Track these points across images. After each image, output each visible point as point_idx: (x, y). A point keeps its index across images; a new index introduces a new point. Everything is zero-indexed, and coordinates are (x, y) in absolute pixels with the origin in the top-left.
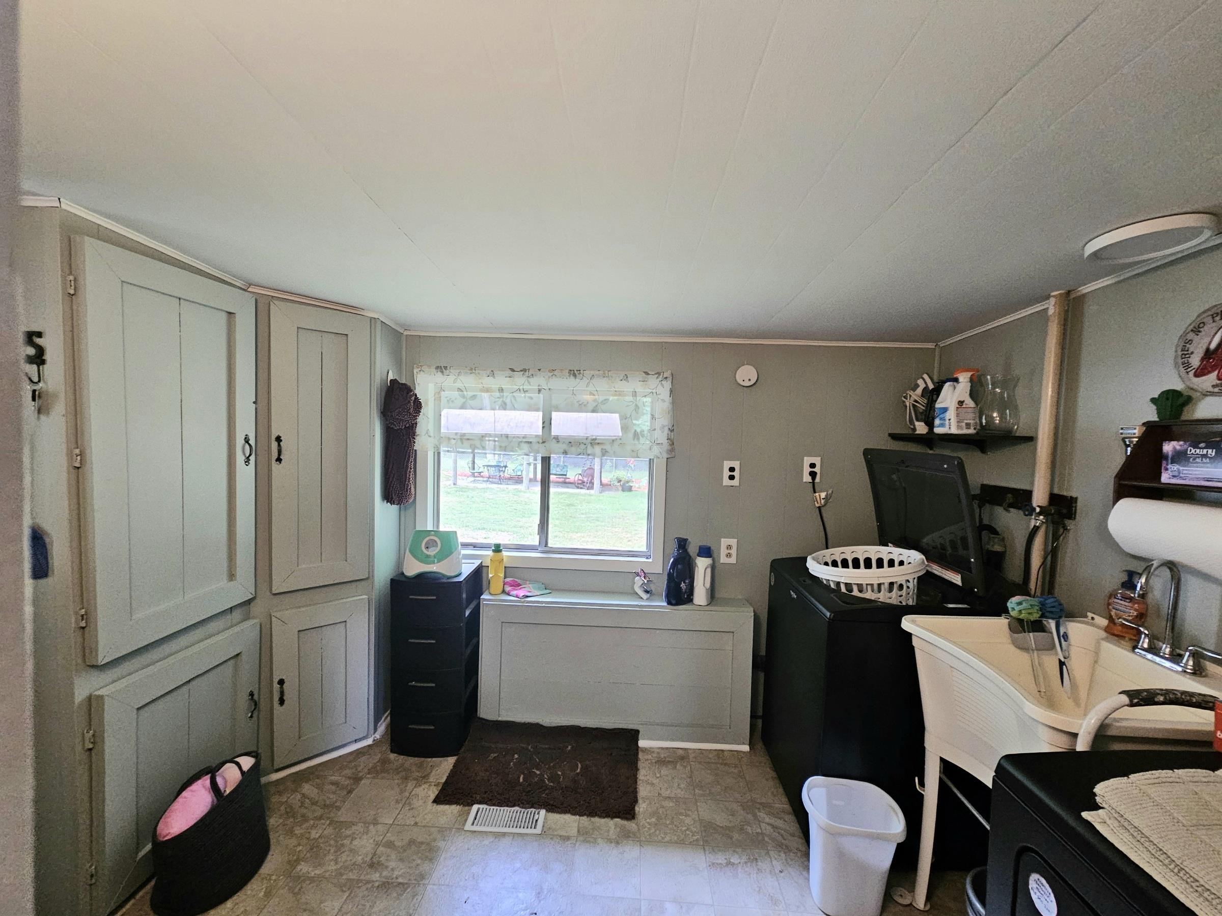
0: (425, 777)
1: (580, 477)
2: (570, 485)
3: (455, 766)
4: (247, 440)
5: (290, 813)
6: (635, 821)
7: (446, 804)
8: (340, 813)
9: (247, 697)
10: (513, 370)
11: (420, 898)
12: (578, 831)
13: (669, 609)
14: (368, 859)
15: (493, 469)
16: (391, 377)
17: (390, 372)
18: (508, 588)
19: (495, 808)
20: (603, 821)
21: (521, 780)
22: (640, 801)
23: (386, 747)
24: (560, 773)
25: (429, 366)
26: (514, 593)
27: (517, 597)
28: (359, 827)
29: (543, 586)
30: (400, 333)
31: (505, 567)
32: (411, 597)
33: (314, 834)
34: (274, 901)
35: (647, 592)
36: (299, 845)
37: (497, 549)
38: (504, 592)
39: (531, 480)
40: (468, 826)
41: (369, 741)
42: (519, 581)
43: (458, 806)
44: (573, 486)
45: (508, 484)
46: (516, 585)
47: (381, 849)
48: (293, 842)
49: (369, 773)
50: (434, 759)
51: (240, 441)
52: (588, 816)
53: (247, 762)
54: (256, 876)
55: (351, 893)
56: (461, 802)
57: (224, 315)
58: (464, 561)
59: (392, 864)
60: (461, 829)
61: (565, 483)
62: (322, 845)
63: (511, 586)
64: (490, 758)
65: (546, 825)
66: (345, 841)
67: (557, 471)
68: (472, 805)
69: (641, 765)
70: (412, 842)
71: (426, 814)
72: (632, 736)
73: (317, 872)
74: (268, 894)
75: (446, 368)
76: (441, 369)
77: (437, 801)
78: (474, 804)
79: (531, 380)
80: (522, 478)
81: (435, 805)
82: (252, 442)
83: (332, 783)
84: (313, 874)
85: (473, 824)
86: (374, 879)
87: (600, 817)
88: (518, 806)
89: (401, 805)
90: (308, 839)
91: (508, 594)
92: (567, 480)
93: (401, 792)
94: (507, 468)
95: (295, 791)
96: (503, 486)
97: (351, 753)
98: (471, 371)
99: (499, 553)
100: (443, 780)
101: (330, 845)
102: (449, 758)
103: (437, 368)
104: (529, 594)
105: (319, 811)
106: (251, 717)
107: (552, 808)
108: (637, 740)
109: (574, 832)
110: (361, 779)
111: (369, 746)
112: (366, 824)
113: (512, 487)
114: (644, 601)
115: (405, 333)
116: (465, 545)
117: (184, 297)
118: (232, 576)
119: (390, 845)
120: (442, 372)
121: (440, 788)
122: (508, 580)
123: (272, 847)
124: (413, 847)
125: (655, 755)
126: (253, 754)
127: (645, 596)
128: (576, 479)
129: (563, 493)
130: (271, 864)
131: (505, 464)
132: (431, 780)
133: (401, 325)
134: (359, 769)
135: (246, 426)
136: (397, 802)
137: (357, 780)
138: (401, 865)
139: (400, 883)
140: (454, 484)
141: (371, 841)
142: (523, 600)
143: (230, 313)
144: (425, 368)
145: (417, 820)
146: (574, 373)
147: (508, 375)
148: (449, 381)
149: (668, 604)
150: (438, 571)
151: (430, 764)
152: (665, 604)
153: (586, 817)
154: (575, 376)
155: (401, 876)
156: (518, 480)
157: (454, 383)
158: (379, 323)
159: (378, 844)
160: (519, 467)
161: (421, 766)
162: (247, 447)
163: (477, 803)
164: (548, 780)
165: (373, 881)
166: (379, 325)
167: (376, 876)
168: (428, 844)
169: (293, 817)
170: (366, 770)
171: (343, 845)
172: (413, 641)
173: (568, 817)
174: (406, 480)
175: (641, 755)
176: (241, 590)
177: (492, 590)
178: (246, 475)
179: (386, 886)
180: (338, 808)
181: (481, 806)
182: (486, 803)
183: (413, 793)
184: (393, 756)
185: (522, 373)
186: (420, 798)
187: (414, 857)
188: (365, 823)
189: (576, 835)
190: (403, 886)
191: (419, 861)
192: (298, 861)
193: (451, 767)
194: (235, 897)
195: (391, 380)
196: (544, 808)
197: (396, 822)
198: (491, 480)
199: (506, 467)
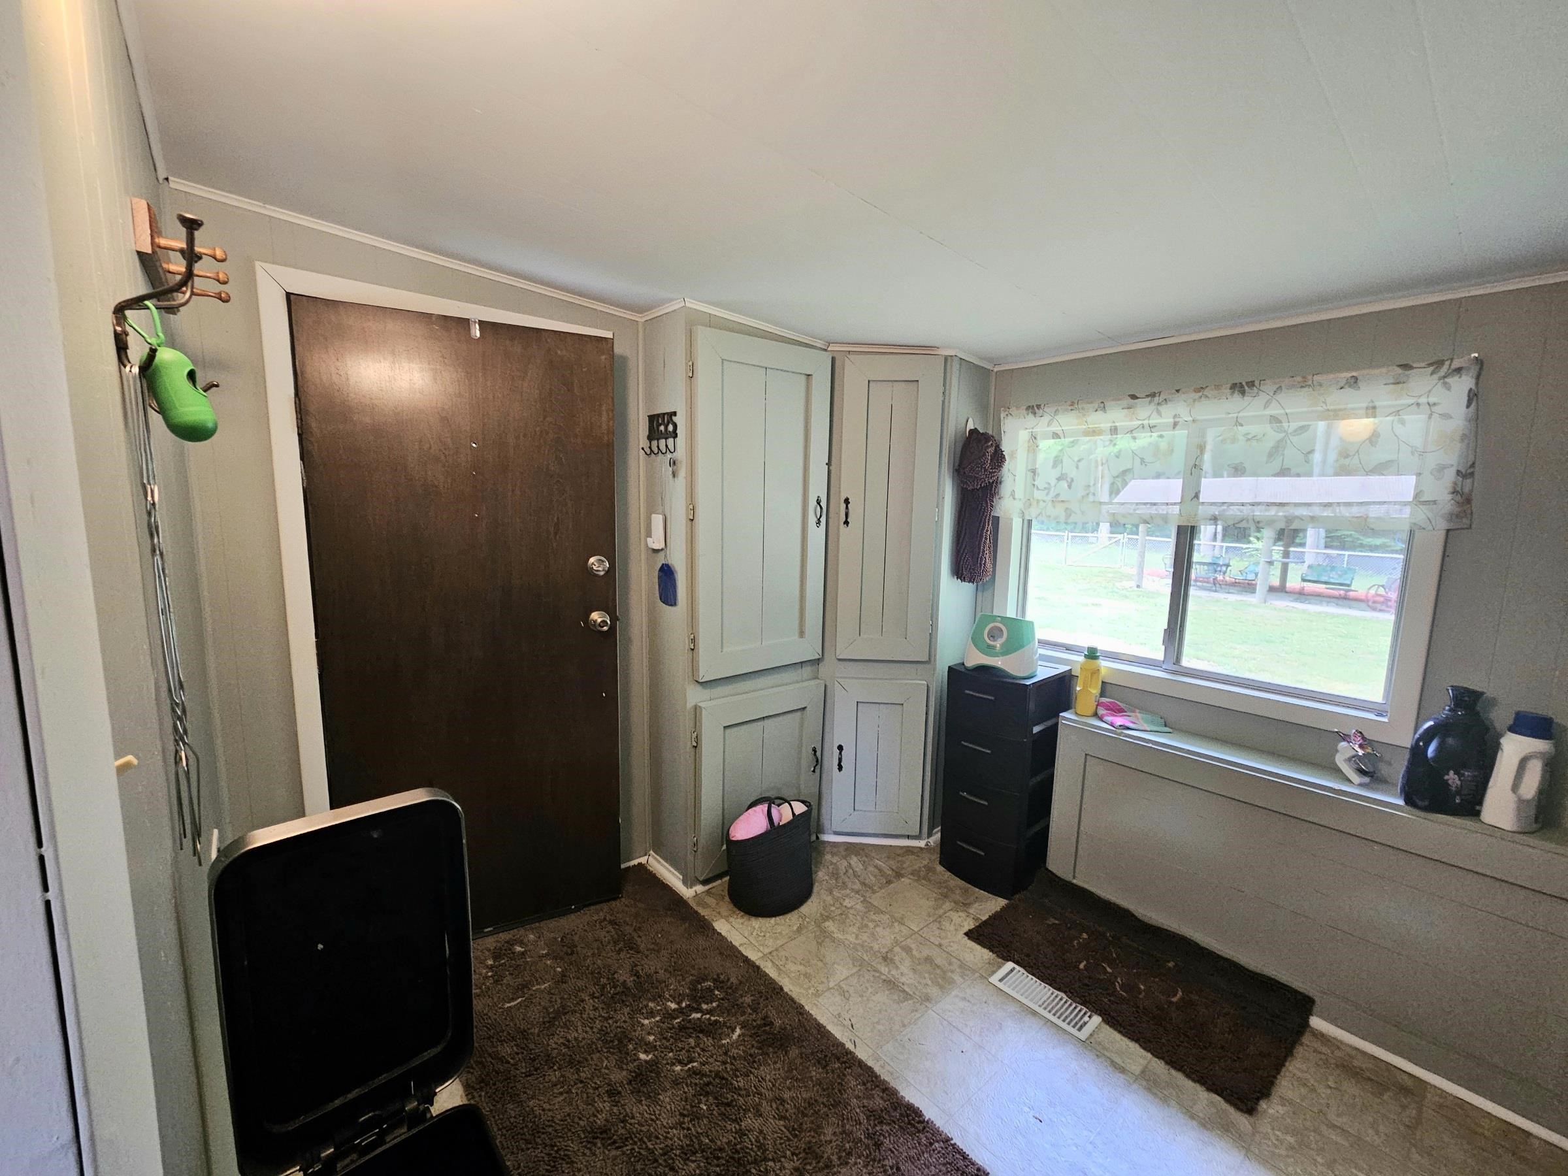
0: (966, 905)
1: (1381, 591)
2: (1355, 604)
3: (1003, 909)
4: (819, 502)
5: (835, 875)
6: (1252, 1120)
7: (979, 944)
8: (874, 896)
9: (811, 751)
10: (1134, 397)
11: (918, 1015)
12: (1143, 1072)
13: (1409, 815)
14: (884, 951)
15: (1206, 567)
16: (970, 426)
17: (970, 421)
18: (1101, 711)
19: (1035, 979)
20: (1189, 1084)
21: (1082, 966)
22: (1275, 1098)
23: (936, 857)
24: (1142, 987)
25: (1018, 408)
26: (1109, 719)
27: (1112, 725)
28: (886, 918)
29: (1163, 721)
30: (989, 370)
31: (1103, 682)
32: (967, 692)
33: (847, 903)
34: (802, 938)
35: (1361, 772)
36: (834, 905)
37: (1092, 654)
38: (1095, 715)
39: (1272, 589)
40: (994, 979)
41: (921, 844)
42: (1122, 705)
43: (991, 954)
44: (1363, 605)
45: (1229, 593)
46: (1117, 710)
47: (897, 949)
48: (829, 899)
49: (912, 874)
50: (982, 891)
51: (812, 503)
52: (1167, 1063)
53: (799, 808)
54: (796, 911)
55: (859, 970)
56: (996, 949)
57: (803, 378)
58: (1040, 663)
59: (903, 969)
60: (984, 978)
61: (1345, 598)
62: (850, 916)
63: (1107, 709)
64: (1048, 922)
65: (1096, 1036)
66: (870, 924)
67: (1330, 577)
68: (1008, 961)
69: (1299, 1051)
70: (929, 960)
71: (953, 942)
72: (1304, 1005)
73: (841, 937)
74: (800, 930)
75: (1039, 407)
76: (1033, 409)
77: (969, 934)
78: (1011, 960)
79: (1163, 409)
80: (1256, 585)
81: (966, 938)
82: (824, 504)
83: (876, 867)
84: (835, 935)
85: (1001, 980)
86: (883, 971)
87: (1188, 1076)
88: (1065, 992)
89: (931, 919)
90: (841, 904)
91: (1101, 719)
92: (1351, 594)
93: (936, 909)
94: (1229, 568)
95: (845, 858)
96: (1221, 596)
97: (901, 848)
98: (1072, 407)
99: (1094, 661)
100: (984, 918)
101: (856, 919)
102: (1000, 899)
103: (1028, 408)
104: (1131, 725)
105: (858, 886)
106: (814, 771)
107: (1111, 1020)
108: (1309, 1013)
109: (1137, 1069)
110: (902, 876)
111: (921, 848)
112: (894, 919)
113: (1233, 598)
114: (1354, 786)
115: (995, 370)
116: (1044, 643)
117: (770, 366)
118: (802, 634)
119: (908, 950)
120: (1035, 413)
121: (977, 924)
122: (1103, 700)
123: (813, 895)
124: (928, 965)
125: (1338, 1053)
126: (808, 804)
127: (1356, 778)
128: (1372, 592)
129: (1339, 616)
130: (810, 908)
131: (1227, 562)
132: (971, 911)
133: (990, 360)
134: (905, 866)
135: (818, 489)
136: (929, 916)
137: (899, 875)
138: (911, 974)
139: (904, 991)
140: (1138, 586)
141: (893, 937)
142: (1119, 731)
143: (809, 375)
144: (1013, 411)
145: (943, 942)
146: (1239, 388)
147: (1126, 406)
148: (1042, 424)
149: (1406, 803)
150: (1002, 667)
151: (976, 895)
152: (1401, 802)
153: (1163, 1063)
154: (1243, 393)
155: (908, 985)
156: (1248, 587)
157: (1048, 426)
158: (956, 360)
159: (897, 942)
160: (1252, 568)
161: (966, 890)
162: (819, 508)
163: (1014, 962)
164: (1122, 987)
165: (881, 973)
166: (956, 366)
167: (884, 969)
168: (944, 972)
169: (836, 880)
170: (910, 869)
171: (866, 926)
172: (966, 744)
173: (1134, 1047)
174: (979, 553)
175: (1306, 1039)
176: (810, 650)
177: (1079, 709)
178: (817, 535)
179: (891, 984)
180: (874, 892)
181: (1018, 968)
182: (1024, 967)
183: (947, 914)
184: (940, 868)
185: (1150, 398)
186: (953, 923)
187: (927, 975)
188: (892, 917)
189: (1137, 1073)
190: (907, 996)
191: (929, 982)
192: (828, 918)
193: (998, 909)
194: (777, 918)
195: (971, 430)
196: (1100, 1015)
197: (920, 933)
198: (1198, 584)
199: (1228, 566)
